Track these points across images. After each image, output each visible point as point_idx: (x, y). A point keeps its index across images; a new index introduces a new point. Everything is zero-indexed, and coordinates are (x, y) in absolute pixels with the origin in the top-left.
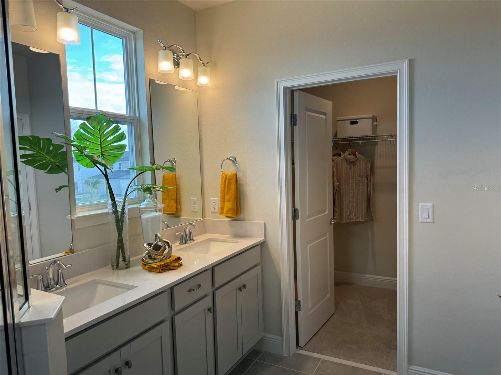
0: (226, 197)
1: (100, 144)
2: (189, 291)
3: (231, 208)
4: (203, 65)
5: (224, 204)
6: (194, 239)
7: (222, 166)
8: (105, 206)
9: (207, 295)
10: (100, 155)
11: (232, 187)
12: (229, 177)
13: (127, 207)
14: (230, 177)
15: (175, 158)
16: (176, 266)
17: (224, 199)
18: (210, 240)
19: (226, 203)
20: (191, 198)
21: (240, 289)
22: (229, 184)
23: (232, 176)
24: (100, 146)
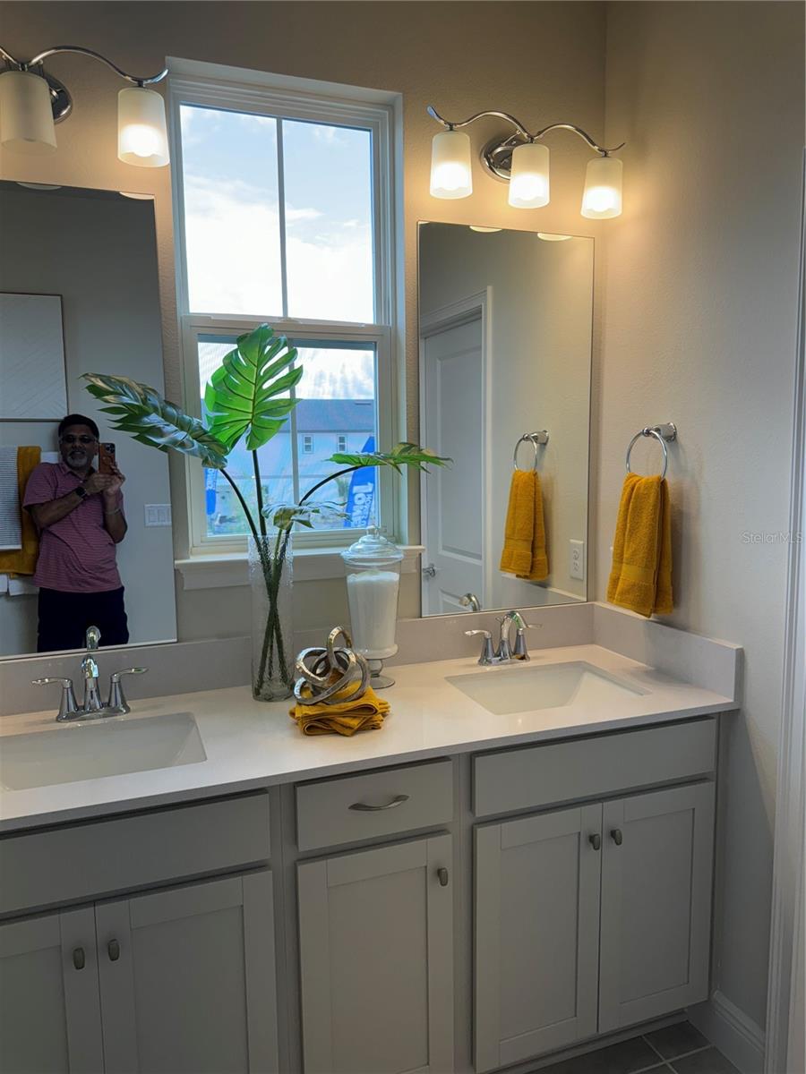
0: (625, 549)
1: (252, 398)
2: (356, 807)
3: (634, 585)
4: (603, 154)
5: (620, 569)
6: (530, 654)
7: (631, 456)
8: (240, 545)
9: (442, 831)
10: (247, 425)
11: (644, 521)
12: (639, 488)
13: (291, 553)
14: (641, 491)
15: (545, 432)
16: (350, 728)
17: (622, 555)
18: (581, 667)
19: (625, 567)
20: (572, 541)
21: (593, 840)
22: (637, 511)
23: (648, 486)
24: (251, 402)
